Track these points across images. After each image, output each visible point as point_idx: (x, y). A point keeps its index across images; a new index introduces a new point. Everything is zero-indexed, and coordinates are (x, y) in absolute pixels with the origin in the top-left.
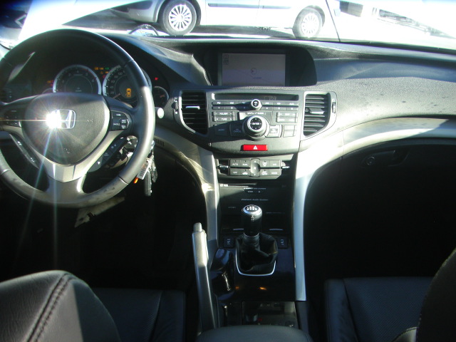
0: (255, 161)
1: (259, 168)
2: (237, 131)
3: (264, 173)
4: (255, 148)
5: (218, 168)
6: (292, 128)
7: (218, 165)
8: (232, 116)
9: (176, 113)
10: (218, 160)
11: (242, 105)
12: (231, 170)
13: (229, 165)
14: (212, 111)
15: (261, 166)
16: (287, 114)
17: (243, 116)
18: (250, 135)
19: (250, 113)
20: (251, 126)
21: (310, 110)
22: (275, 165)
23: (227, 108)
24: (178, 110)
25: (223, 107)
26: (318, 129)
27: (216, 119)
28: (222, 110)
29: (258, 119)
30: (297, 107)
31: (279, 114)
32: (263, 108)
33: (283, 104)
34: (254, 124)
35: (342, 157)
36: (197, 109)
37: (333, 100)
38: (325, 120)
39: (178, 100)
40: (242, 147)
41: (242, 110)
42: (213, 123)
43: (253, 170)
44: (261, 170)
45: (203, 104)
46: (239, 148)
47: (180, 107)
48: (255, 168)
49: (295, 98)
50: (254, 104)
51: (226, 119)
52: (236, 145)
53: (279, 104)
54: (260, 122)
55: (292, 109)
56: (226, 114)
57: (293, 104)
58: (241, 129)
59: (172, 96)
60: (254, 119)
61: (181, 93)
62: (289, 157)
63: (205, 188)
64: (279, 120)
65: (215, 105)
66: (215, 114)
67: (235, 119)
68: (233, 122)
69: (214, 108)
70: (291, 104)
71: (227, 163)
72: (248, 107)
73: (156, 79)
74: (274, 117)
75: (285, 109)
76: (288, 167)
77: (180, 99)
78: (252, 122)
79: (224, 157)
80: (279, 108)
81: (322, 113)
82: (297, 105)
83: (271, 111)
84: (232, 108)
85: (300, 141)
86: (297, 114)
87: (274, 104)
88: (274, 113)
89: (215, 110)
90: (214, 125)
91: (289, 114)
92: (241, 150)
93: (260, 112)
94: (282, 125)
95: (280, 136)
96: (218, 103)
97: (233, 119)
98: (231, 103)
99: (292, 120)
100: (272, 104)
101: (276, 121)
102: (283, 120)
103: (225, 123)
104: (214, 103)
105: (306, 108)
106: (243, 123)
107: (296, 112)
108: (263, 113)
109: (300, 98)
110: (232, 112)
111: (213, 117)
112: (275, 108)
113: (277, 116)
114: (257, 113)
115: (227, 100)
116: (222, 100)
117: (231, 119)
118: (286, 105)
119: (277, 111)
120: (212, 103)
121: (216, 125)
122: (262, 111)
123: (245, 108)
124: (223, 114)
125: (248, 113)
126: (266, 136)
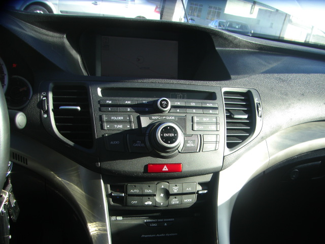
0: (163, 185)
1: (168, 194)
2: (139, 144)
3: (174, 201)
4: (165, 169)
5: (108, 196)
6: (213, 138)
7: (110, 191)
8: (130, 122)
9: (45, 116)
10: (109, 186)
11: (142, 105)
12: (129, 198)
13: (126, 192)
14: (100, 113)
15: (171, 192)
16: (205, 120)
17: (145, 121)
18: (158, 150)
19: (155, 117)
20: (162, 138)
21: (231, 114)
22: (189, 190)
23: (122, 109)
24: (47, 112)
25: (115, 109)
26: (244, 138)
27: (106, 126)
28: (116, 113)
29: (172, 128)
30: (216, 108)
31: (196, 119)
32: (173, 110)
33: (198, 105)
34: (166, 135)
35: (264, 172)
36: (77, 110)
37: (256, 101)
38: (250, 126)
39: (47, 97)
40: (146, 167)
41: (144, 113)
42: (103, 132)
43: (159, 199)
44: (171, 197)
45: (86, 104)
46: (142, 170)
47: (51, 107)
48: (162, 195)
49: (212, 96)
50: (161, 104)
51: (121, 126)
52: (137, 165)
53: (193, 104)
54: (175, 132)
55: (211, 111)
56: (120, 118)
57: (211, 105)
58: (144, 142)
59: (37, 91)
60: (166, 128)
61: (51, 85)
62: (208, 178)
63: (93, 229)
64: (196, 127)
65: (103, 106)
66: (105, 118)
67: (134, 126)
68: (131, 131)
69: (103, 109)
70: (208, 105)
71: (123, 189)
72: (152, 109)
73: (15, 65)
74: (189, 124)
75: (201, 111)
76: (206, 191)
77: (51, 95)
78: (162, 132)
79: (119, 181)
80: (194, 111)
81: (246, 117)
82: (216, 106)
83: (184, 115)
84: (129, 110)
85: (224, 157)
86: (218, 118)
87: (187, 105)
88: (189, 117)
89: (105, 112)
90: (103, 135)
91: (208, 119)
92: (144, 173)
93: (169, 116)
94: (200, 135)
95: (199, 151)
96: (107, 102)
97: (131, 126)
98: (126, 102)
99: (213, 127)
100: (183, 104)
101: (193, 129)
102: (201, 127)
103: (120, 131)
104: (102, 103)
105: (226, 110)
106: (148, 132)
107: (216, 115)
108: (173, 118)
109: (218, 96)
110: (129, 115)
111: (102, 122)
112: (189, 111)
113: (193, 121)
114: (168, 118)
115: (121, 98)
116: (113, 98)
117: (128, 126)
118: (203, 106)
119: (192, 115)
120: (99, 102)
121: (107, 135)
122: (172, 114)
123: (147, 110)
124: (116, 118)
125: (153, 118)
126: (180, 151)
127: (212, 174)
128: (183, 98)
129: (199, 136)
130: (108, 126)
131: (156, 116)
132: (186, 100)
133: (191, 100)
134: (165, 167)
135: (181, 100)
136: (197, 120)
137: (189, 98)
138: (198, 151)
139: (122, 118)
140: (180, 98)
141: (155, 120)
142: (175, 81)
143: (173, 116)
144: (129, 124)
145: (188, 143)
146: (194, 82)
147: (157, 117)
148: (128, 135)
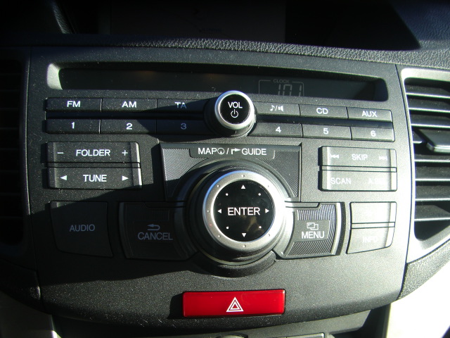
2: (154, 233)
4: (235, 307)
8: (131, 164)
14: (42, 138)
16: (356, 157)
17: (176, 162)
19: (206, 151)
27: (59, 178)
28: (88, 136)
29: (254, 187)
30: (388, 125)
31: (330, 156)
32: (263, 128)
33: (337, 115)
40: (178, 302)
42: (47, 197)
46: (166, 310)
49: (374, 90)
50: (226, 110)
51: (101, 178)
52: (148, 297)
53: (322, 112)
55: (373, 134)
56: (101, 153)
57: (373, 115)
60: (234, 187)
64: (330, 180)
65: (58, 115)
66: (57, 152)
67: (142, 177)
69: (55, 124)
70: (365, 115)
74: (310, 171)
75: (344, 132)
80: (326, 131)
82: (388, 118)
83: (296, 142)
84: (129, 126)
85: (407, 265)
86: (393, 153)
87: (304, 113)
88: (310, 151)
89: (58, 133)
90: (48, 206)
91: (365, 156)
92: (170, 317)
93: (251, 146)
94: (343, 204)
95: (338, 252)
96: (69, 103)
97: (132, 177)
98: (125, 104)
99: (380, 181)
100: (294, 111)
101: (320, 187)
102: (345, 181)
103: (97, 194)
104: (53, 106)
105: (414, 128)
106: (182, 197)
107: (388, 146)
108: (263, 152)
109: (392, 89)
110: (129, 143)
111: (46, 165)
112: (310, 130)
113: (320, 163)
114: (246, 152)
115: (109, 93)
116: (87, 93)
117: (124, 178)
118: (351, 116)
119: (320, 143)
120: (46, 103)
121: (58, 205)
122: (259, 140)
123: (184, 126)
124: (88, 153)
125: (201, 151)
126: (281, 254)
127: (368, 312)
128: (295, 93)
129: (338, 206)
130: (65, 178)
131: (210, 146)
132: (301, 99)
133: (316, 100)
134: (235, 301)
135: (288, 99)
136: (333, 160)
137: (310, 93)
138: (334, 252)
139: (107, 152)
140: (287, 94)
141: (208, 157)
142: (272, 47)
143: (261, 146)
144: (127, 171)
145: (306, 230)
146: (325, 51)
147: (214, 150)
148: (122, 205)
